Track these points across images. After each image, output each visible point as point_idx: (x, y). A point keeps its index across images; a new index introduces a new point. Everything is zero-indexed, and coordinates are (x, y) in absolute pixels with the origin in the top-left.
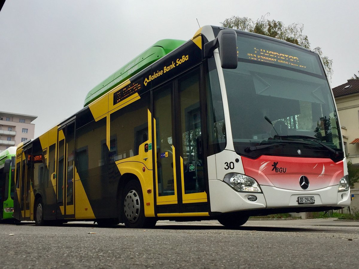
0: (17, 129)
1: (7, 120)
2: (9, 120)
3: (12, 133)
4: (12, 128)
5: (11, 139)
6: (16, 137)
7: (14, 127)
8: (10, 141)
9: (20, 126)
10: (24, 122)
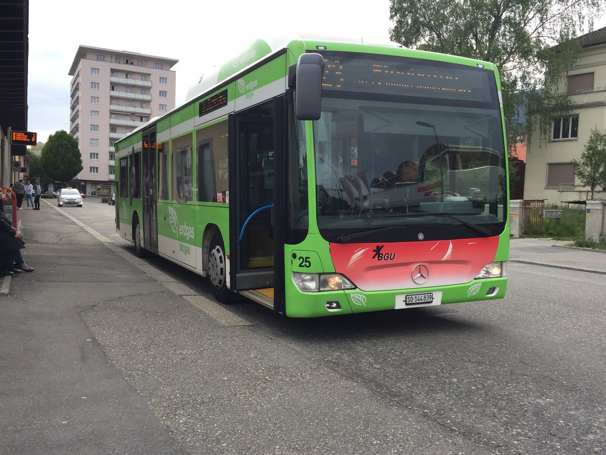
0: (152, 77)
1: (138, 65)
2: (141, 66)
3: (146, 84)
4: (145, 76)
5: (147, 93)
6: (152, 90)
7: (149, 75)
8: (144, 96)
9: (156, 73)
10: (161, 69)
